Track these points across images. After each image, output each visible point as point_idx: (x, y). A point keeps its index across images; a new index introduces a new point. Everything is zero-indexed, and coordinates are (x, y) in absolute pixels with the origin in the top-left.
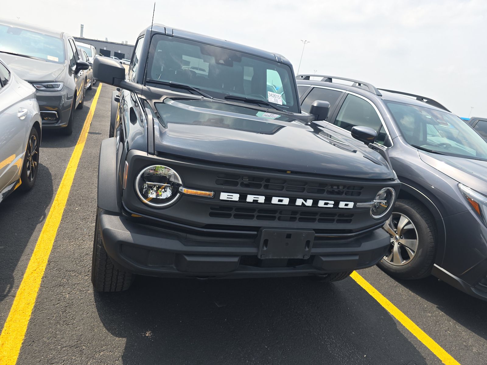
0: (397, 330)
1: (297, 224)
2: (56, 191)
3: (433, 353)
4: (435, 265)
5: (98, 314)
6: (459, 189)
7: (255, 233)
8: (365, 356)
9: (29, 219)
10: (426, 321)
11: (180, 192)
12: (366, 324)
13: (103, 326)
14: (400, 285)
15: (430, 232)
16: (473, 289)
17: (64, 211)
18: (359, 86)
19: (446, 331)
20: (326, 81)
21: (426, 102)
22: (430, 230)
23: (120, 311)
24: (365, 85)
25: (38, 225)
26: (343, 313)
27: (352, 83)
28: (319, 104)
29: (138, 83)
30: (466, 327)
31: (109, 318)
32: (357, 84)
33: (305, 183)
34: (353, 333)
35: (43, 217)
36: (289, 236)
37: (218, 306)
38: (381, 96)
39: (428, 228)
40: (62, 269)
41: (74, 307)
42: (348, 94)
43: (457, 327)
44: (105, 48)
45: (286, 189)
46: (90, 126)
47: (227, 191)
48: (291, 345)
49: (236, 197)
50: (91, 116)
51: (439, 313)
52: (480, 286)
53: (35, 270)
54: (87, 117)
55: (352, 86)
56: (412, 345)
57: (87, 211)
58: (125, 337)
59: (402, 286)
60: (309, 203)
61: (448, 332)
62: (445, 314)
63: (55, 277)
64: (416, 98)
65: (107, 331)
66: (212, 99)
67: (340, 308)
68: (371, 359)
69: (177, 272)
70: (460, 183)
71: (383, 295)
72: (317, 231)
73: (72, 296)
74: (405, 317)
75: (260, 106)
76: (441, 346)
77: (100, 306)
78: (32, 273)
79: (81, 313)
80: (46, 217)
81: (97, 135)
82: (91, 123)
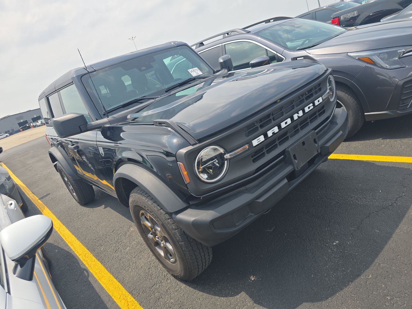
0: (378, 166)
1: (302, 133)
2: (71, 250)
3: (409, 163)
4: (365, 114)
5: (206, 294)
6: (350, 56)
7: (282, 156)
8: (380, 191)
9: (77, 280)
10: (386, 150)
11: (227, 159)
12: (360, 175)
13: (219, 297)
14: (351, 142)
15: (349, 96)
16: (398, 112)
17: (95, 257)
18: (229, 35)
19: (401, 147)
20: (199, 47)
21: (274, 21)
22: (348, 94)
23: (217, 281)
24: (233, 32)
25: (89, 279)
26: (341, 180)
27: (221, 37)
28: (223, 59)
29: (97, 120)
30: (408, 138)
31: (217, 290)
32: (226, 35)
33: (292, 102)
34: (360, 185)
35: (85, 272)
36: (304, 143)
37: (271, 231)
38: (250, 32)
39: (346, 94)
40: (146, 290)
41: (186, 303)
42: (225, 45)
43: (403, 141)
44: (21, 120)
45: (285, 112)
46: (34, 194)
47: (255, 138)
48: (337, 217)
49: (262, 138)
50: (25, 188)
51: (387, 141)
52: (401, 106)
53: (128, 305)
54: (23, 190)
55: (223, 38)
56: (395, 167)
57: (112, 245)
58: (242, 292)
59: (352, 142)
60: (301, 113)
61: (402, 147)
62: (390, 140)
63: (148, 298)
64: (264, 23)
65: (226, 298)
66: (160, 97)
67: (336, 178)
68: (385, 190)
69: (256, 216)
70: (347, 53)
71: (349, 154)
72: (315, 129)
73: (175, 298)
74: (374, 156)
75: (190, 83)
76: (408, 156)
77: (201, 289)
78: (128, 308)
79: (195, 302)
80: (88, 270)
81: (48, 196)
82: (31, 192)
